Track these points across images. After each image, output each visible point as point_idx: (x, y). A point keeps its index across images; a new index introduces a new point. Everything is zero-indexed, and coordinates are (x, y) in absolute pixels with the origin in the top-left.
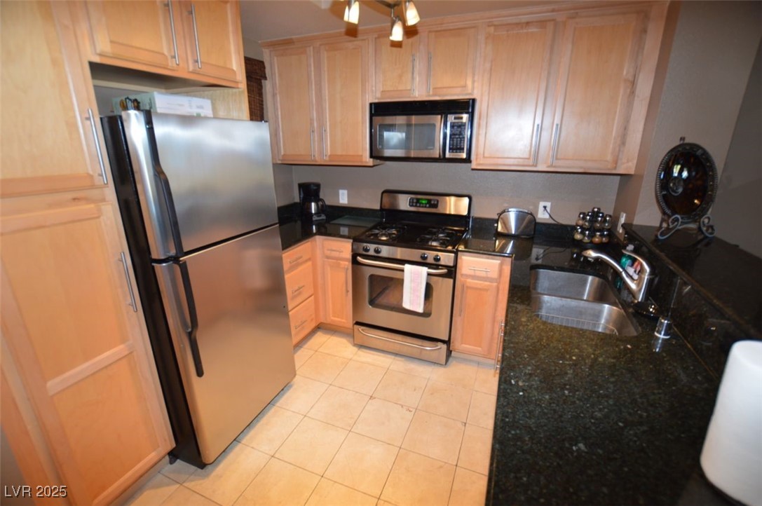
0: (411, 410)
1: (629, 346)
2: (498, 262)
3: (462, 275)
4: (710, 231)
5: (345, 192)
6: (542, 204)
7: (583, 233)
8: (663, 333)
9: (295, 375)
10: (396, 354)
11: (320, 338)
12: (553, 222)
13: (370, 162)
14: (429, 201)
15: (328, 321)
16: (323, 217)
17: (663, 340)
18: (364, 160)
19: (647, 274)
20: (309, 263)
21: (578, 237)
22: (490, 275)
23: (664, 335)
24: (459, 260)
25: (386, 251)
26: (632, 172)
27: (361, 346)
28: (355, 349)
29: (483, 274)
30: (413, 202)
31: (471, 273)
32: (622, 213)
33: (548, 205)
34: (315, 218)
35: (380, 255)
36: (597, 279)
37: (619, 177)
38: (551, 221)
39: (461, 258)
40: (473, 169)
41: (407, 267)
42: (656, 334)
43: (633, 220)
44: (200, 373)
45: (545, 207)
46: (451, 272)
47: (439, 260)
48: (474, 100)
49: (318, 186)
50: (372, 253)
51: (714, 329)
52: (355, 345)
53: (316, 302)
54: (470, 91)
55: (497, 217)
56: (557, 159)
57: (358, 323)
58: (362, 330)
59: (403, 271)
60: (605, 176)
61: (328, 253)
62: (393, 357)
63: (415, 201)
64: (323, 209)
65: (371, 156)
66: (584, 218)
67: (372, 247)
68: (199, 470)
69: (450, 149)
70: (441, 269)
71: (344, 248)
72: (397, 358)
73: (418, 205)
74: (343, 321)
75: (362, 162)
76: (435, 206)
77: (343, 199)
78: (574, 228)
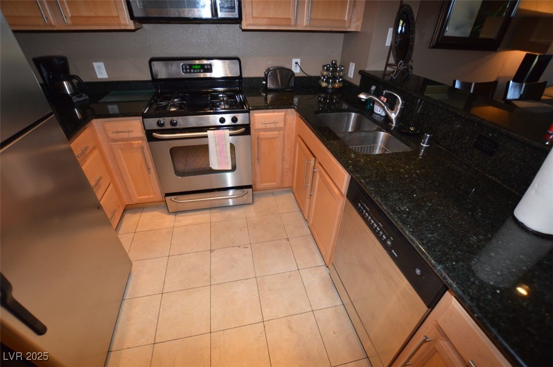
0: (246, 246)
2: (283, 113)
3: (255, 130)
5: (102, 64)
6: (294, 61)
7: (327, 81)
10: (211, 208)
11: (127, 216)
12: (305, 75)
13: (131, 25)
14: (203, 66)
15: (135, 201)
16: (85, 97)
17: (426, 147)
18: (122, 22)
19: (400, 105)
21: (324, 84)
22: (278, 125)
23: (426, 144)
24: (251, 118)
25: (182, 121)
26: (359, 30)
27: (176, 213)
28: (172, 217)
29: (273, 126)
30: (186, 69)
31: (263, 126)
32: (351, 63)
33: (298, 61)
34: (75, 99)
35: (178, 127)
36: (356, 114)
38: (303, 75)
39: (253, 116)
40: (244, 30)
41: (210, 133)
42: (421, 144)
43: (366, 67)
44: (40, 329)
45: (296, 63)
46: (246, 129)
47: (236, 121)
49: (64, 59)
50: (168, 126)
52: (169, 213)
53: (116, 187)
57: (167, 195)
58: (175, 199)
59: (206, 137)
61: (114, 136)
62: (209, 211)
63: (188, 67)
64: (81, 87)
65: (132, 17)
66: (328, 70)
67: (166, 121)
69: (221, 7)
70: (240, 128)
71: (134, 127)
72: (212, 211)
73: (192, 71)
74: (151, 196)
75: (119, 25)
76: (210, 71)
77: (101, 72)
78: (318, 78)
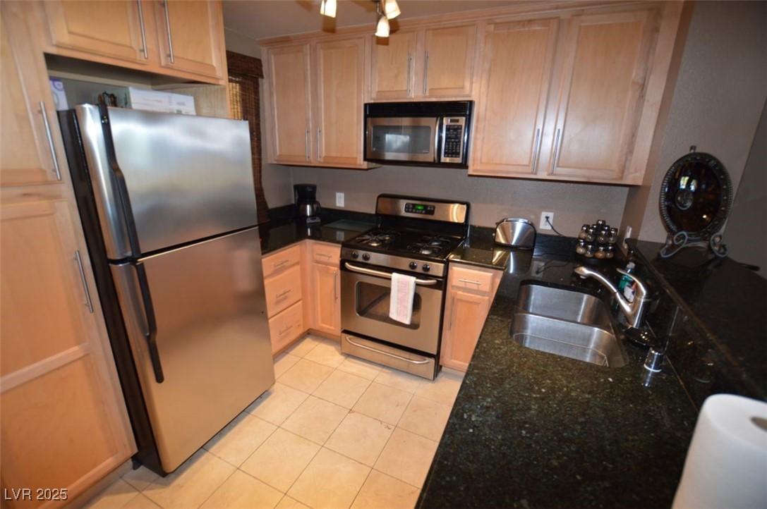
0: (390, 426)
1: (610, 380)
2: (491, 274)
3: (453, 286)
4: (722, 250)
5: (342, 195)
6: (544, 214)
7: (585, 247)
8: (653, 366)
9: (274, 383)
10: (384, 366)
11: (308, 344)
12: (555, 234)
13: (365, 165)
14: (425, 207)
15: (317, 327)
16: (318, 220)
17: (654, 374)
18: (358, 162)
19: (643, 297)
20: (297, 268)
21: (581, 250)
22: (481, 288)
23: (654, 368)
24: (450, 271)
25: (376, 258)
26: (640, 183)
27: (348, 356)
28: (342, 358)
29: (475, 287)
30: (409, 208)
31: (462, 285)
32: (628, 227)
33: (551, 215)
34: (309, 221)
35: (369, 262)
36: (597, 299)
37: (627, 189)
38: (554, 233)
39: (452, 269)
40: (470, 176)
41: (395, 276)
42: (645, 366)
43: (638, 236)
44: (160, 378)
45: (547, 218)
46: (442, 284)
47: (428, 270)
48: (471, 103)
49: (314, 188)
50: (360, 259)
51: (712, 364)
52: (343, 354)
53: (305, 307)
54: (468, 93)
55: (495, 226)
56: (558, 166)
57: (345, 332)
58: (350, 339)
59: (390, 279)
60: (613, 187)
61: (317, 257)
62: (380, 368)
63: (411, 206)
64: (318, 212)
65: (365, 159)
66: (587, 231)
67: (361, 253)
68: (161, 478)
69: (445, 153)
70: (431, 279)
71: (333, 253)
72: (384, 370)
73: (414, 211)
74: (332, 328)
75: (356, 165)
76: (432, 212)
77: (340, 202)
78: (577, 241)
